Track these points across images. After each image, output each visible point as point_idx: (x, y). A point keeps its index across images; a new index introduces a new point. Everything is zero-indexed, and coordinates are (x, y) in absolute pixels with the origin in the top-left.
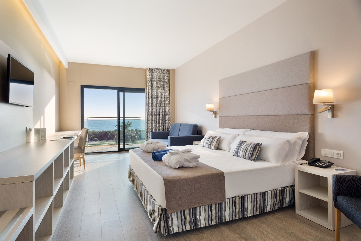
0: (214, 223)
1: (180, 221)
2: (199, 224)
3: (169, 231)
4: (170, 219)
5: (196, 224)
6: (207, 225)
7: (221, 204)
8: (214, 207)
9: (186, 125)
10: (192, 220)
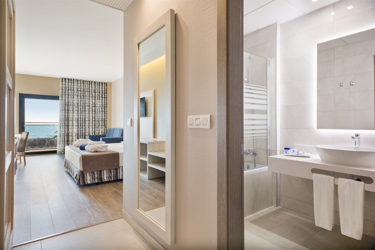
0: (112, 180)
1: (91, 178)
2: (103, 179)
3: (84, 182)
4: (86, 176)
5: (101, 179)
6: (108, 180)
7: (117, 169)
8: (112, 171)
9: (118, 129)
10: (99, 177)
